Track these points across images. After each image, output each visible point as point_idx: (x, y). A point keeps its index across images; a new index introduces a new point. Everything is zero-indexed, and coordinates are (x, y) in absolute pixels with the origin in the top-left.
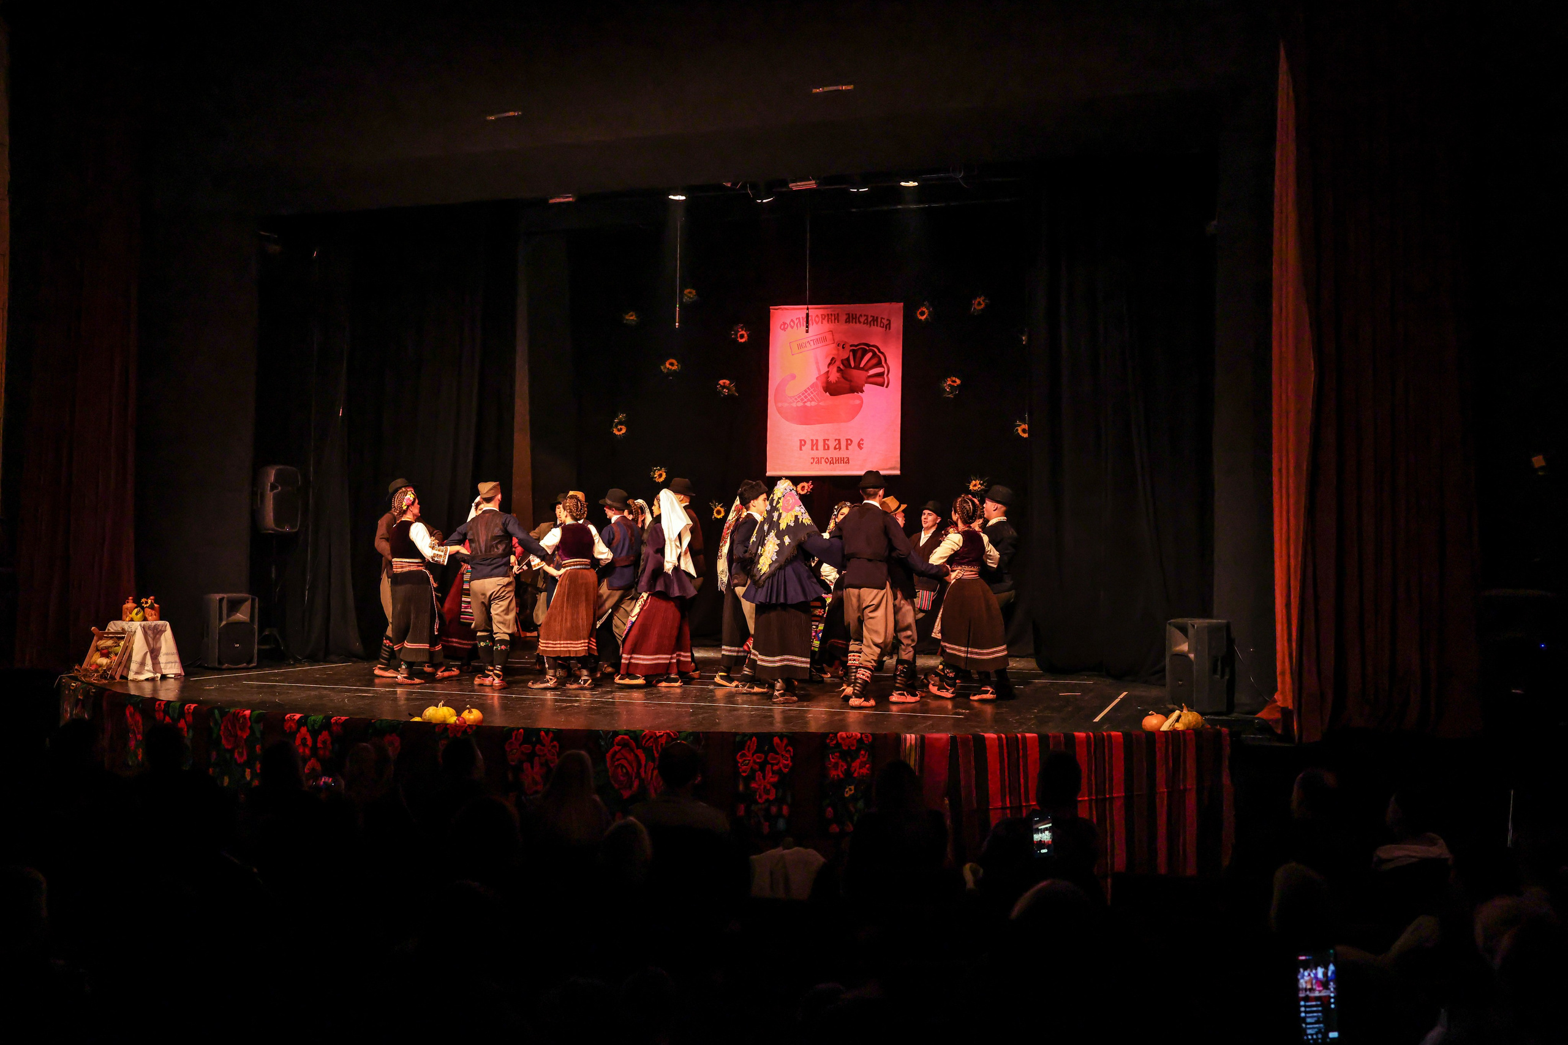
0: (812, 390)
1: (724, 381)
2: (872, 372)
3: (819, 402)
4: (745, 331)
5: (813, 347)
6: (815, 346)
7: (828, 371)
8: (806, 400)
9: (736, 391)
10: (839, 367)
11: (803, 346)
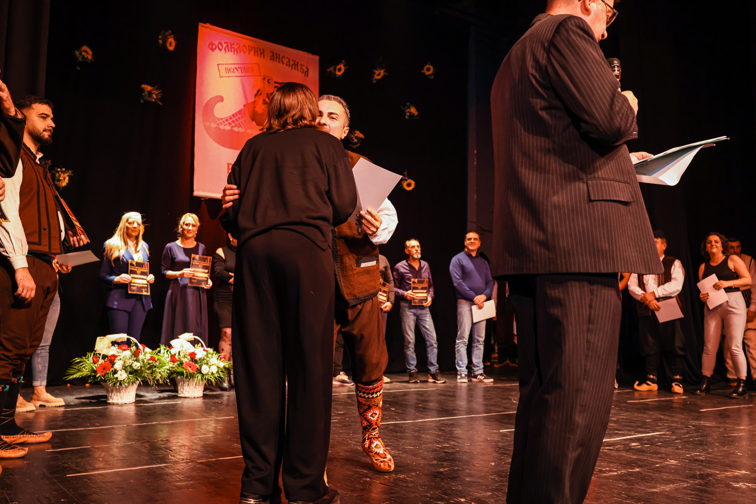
1: (146, 86)
3: (246, 129)
4: (173, 40)
5: (240, 74)
6: (242, 75)
7: (255, 102)
8: (233, 125)
10: (264, 100)
11: (231, 71)
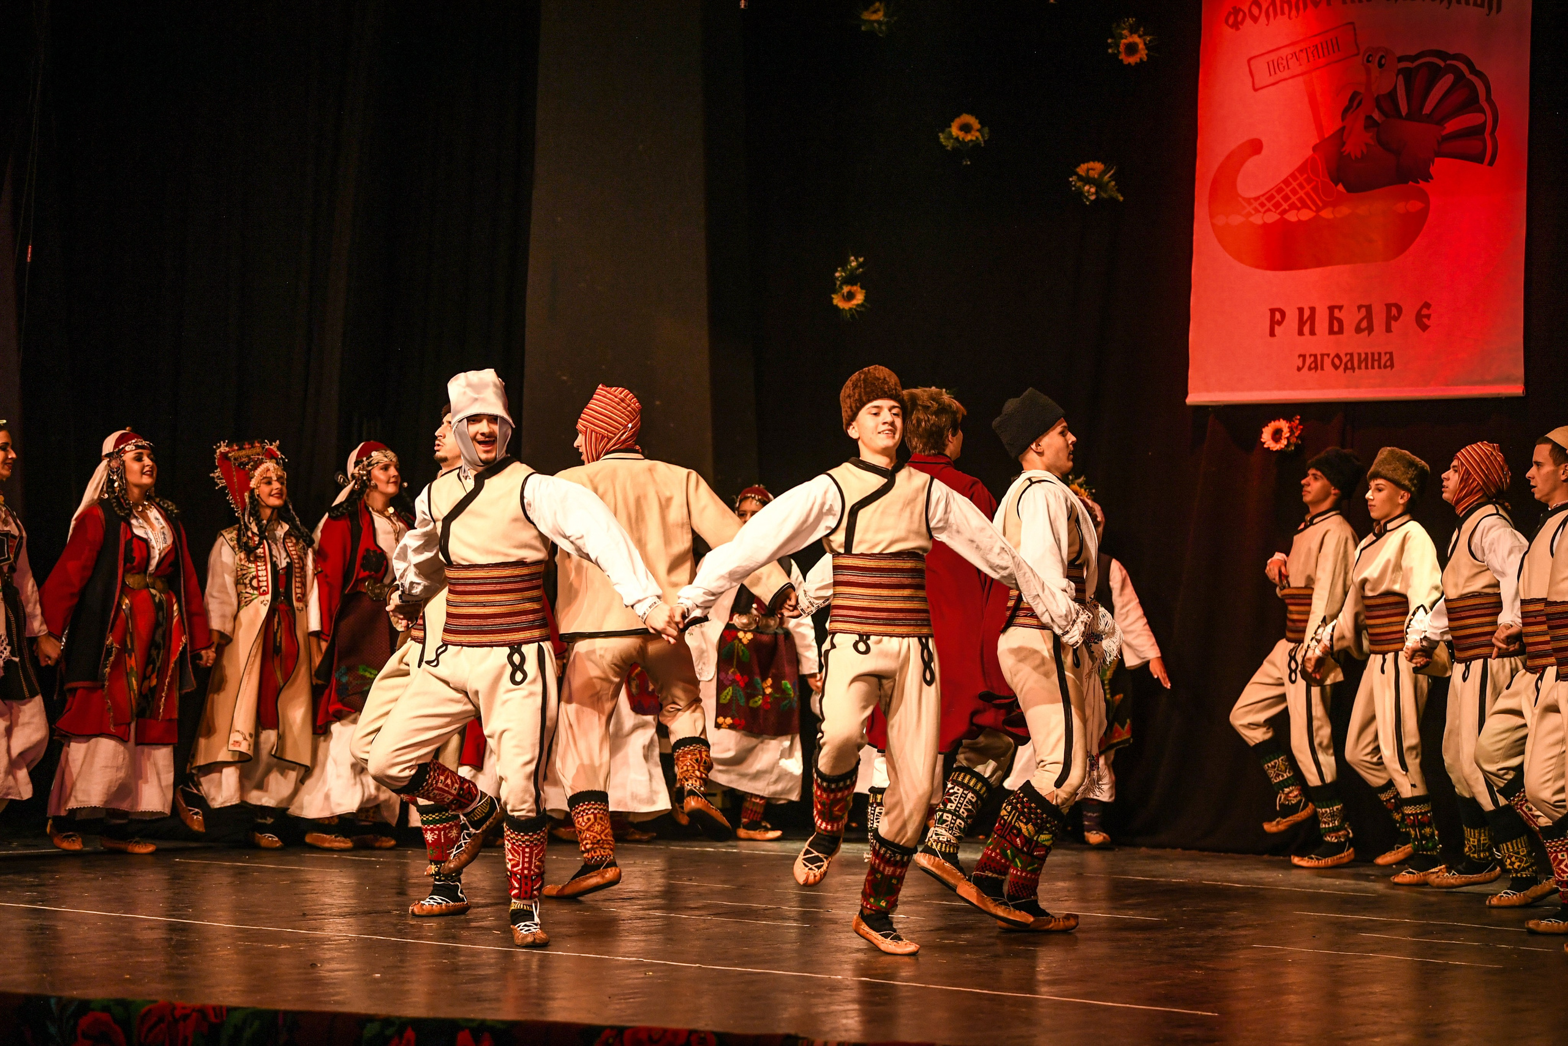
0: (1301, 179)
1: (1091, 164)
2: (1452, 126)
3: (1319, 209)
4: (1140, 36)
5: (1303, 68)
6: (1311, 66)
7: (1343, 129)
8: (1285, 206)
9: (1118, 190)
10: (1369, 118)
11: (1281, 66)
